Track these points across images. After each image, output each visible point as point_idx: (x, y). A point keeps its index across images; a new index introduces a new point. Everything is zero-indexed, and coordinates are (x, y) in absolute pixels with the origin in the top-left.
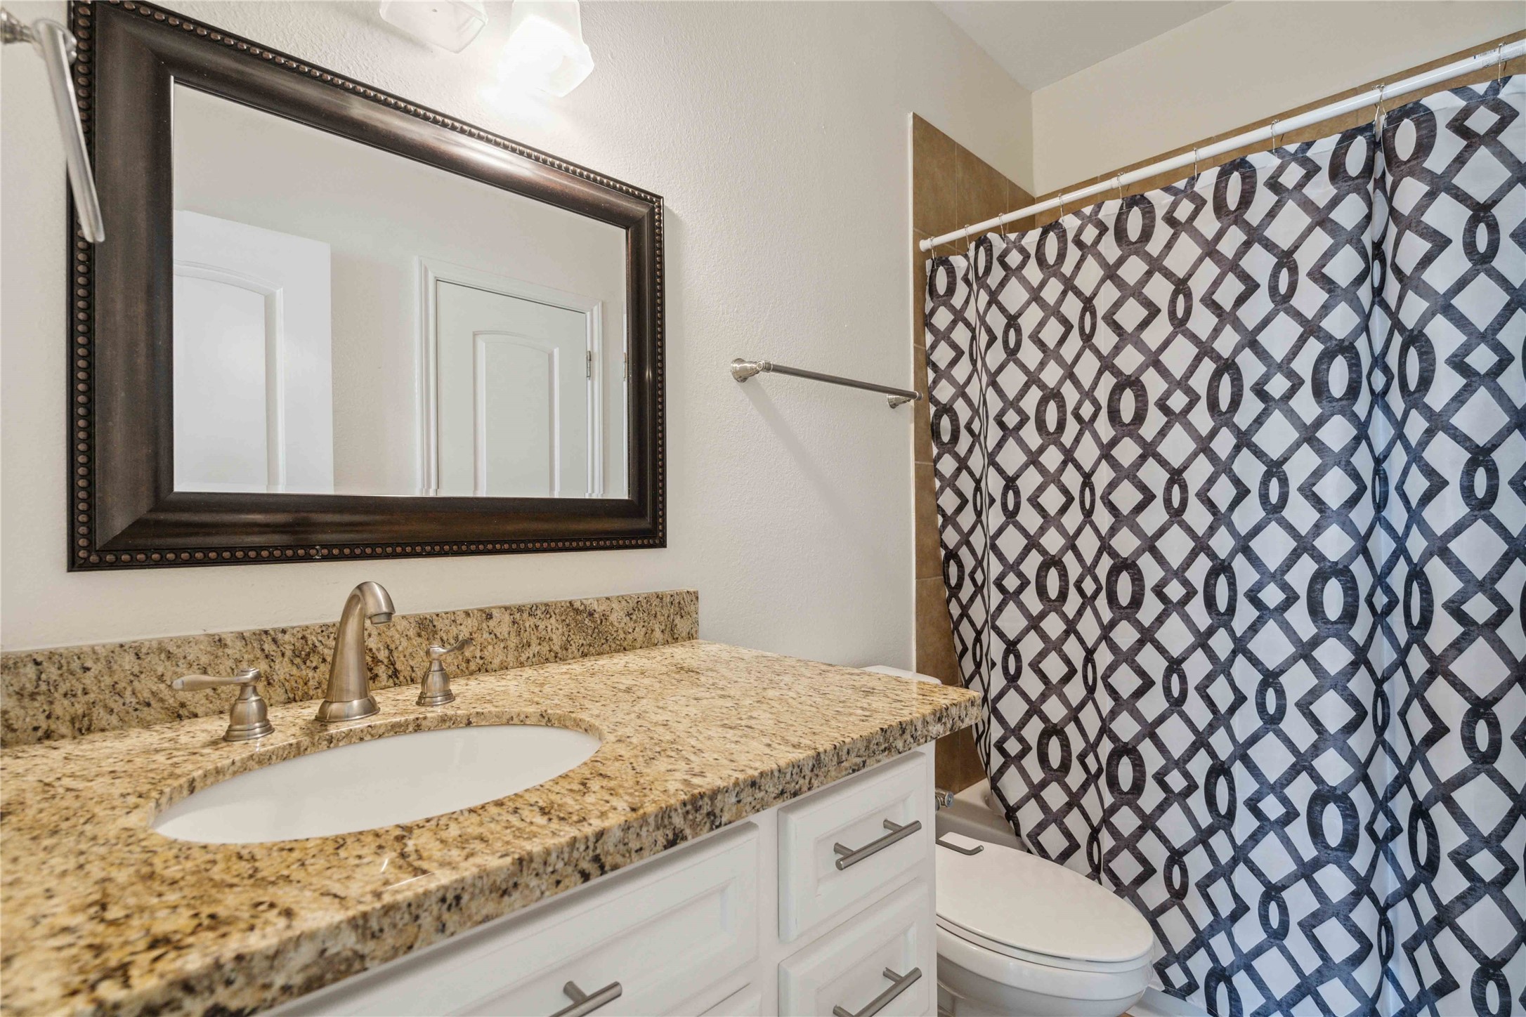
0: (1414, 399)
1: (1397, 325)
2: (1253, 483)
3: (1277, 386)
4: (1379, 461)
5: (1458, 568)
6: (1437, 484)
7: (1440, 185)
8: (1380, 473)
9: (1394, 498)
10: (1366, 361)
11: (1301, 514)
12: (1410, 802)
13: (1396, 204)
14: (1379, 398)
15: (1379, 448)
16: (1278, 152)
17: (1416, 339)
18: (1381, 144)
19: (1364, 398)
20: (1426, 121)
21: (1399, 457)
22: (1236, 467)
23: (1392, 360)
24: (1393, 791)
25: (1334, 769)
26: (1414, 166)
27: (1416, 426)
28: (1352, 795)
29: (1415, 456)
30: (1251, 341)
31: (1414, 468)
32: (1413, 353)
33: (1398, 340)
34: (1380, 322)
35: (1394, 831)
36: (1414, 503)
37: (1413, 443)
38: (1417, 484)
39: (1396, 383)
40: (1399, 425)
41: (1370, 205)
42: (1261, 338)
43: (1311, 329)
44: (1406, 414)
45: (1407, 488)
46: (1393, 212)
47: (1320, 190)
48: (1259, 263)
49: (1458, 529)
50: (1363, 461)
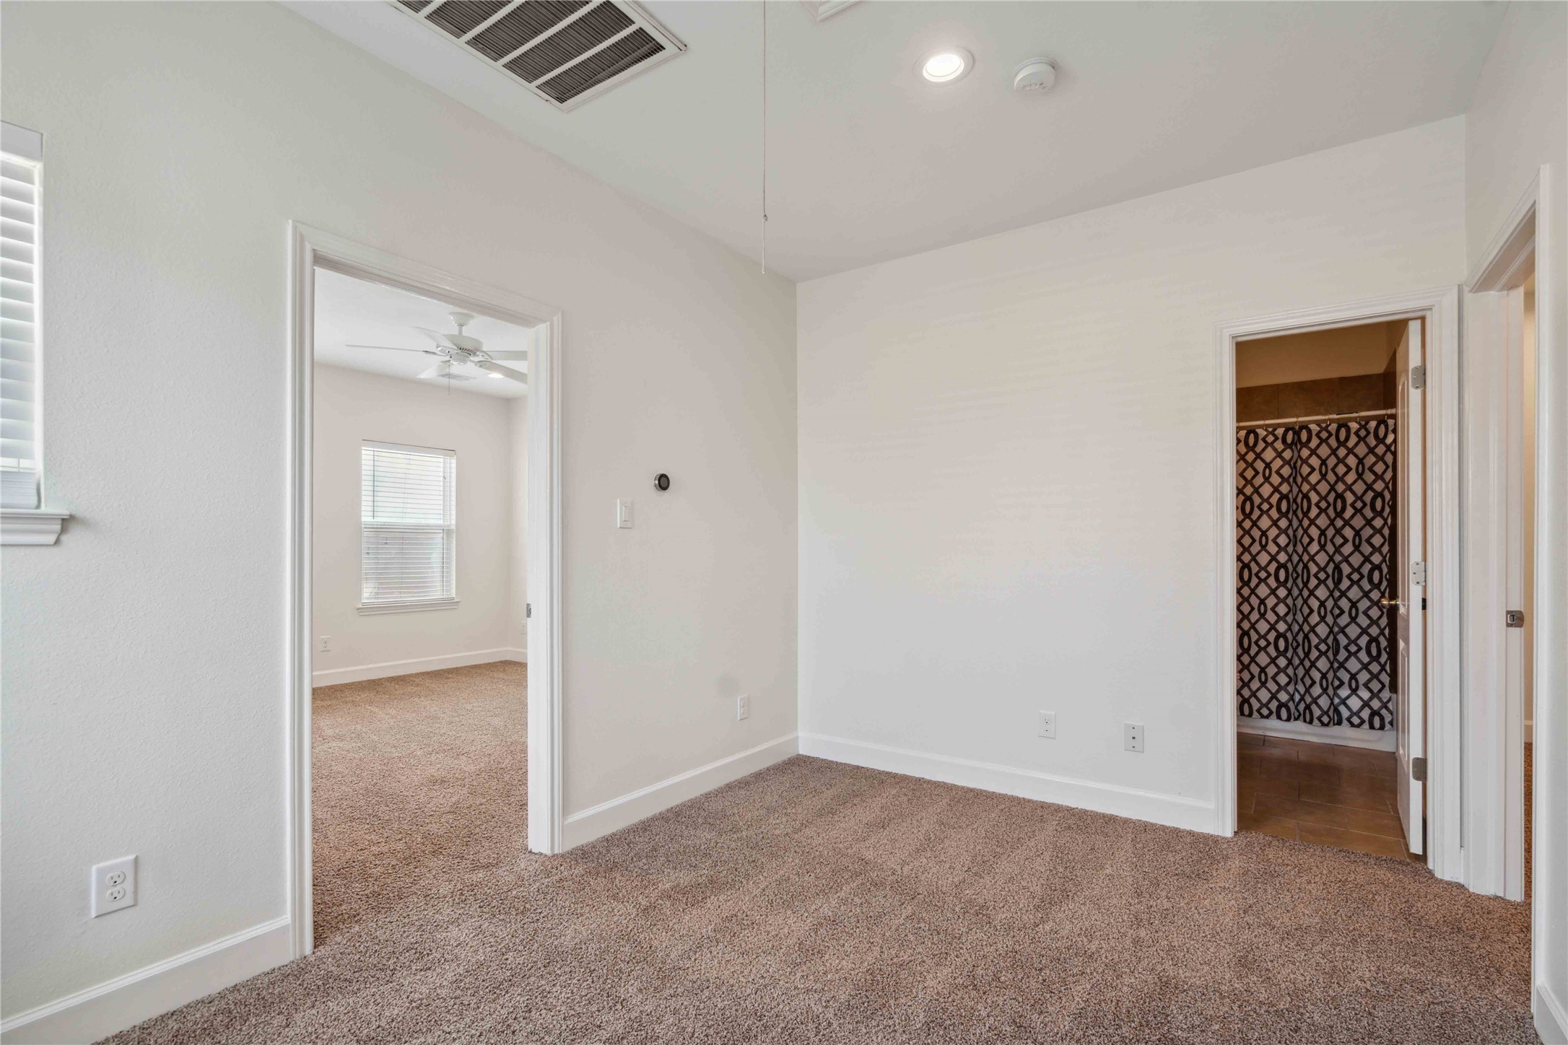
0: (1306, 514)
1: (1300, 491)
2: (1257, 538)
3: (1265, 507)
4: (1295, 531)
5: (1317, 564)
6: (1312, 540)
7: (1313, 452)
8: (1295, 536)
9: (1299, 543)
10: (1291, 500)
11: (1273, 548)
12: (1303, 635)
13: (1301, 454)
14: (1295, 513)
15: (1295, 528)
16: (1266, 430)
17: (1306, 496)
18: (1297, 433)
19: (1291, 513)
20: (1309, 431)
21: (1300, 532)
22: (1252, 532)
23: (1299, 500)
24: (1298, 633)
25: (1282, 627)
26: (1306, 445)
27: (1306, 522)
28: (1287, 634)
29: (1306, 531)
30: (1256, 491)
31: (1305, 535)
32: (1305, 500)
33: (1300, 495)
34: (1295, 489)
35: (1298, 645)
36: (1305, 546)
37: (1305, 528)
38: (1306, 540)
39: (1300, 508)
40: (1301, 522)
41: (1293, 452)
42: (1260, 490)
43: (1276, 489)
44: (1303, 519)
45: (1303, 541)
46: (1299, 456)
47: (1279, 445)
48: (1260, 466)
49: (1317, 553)
50: (1290, 532)
